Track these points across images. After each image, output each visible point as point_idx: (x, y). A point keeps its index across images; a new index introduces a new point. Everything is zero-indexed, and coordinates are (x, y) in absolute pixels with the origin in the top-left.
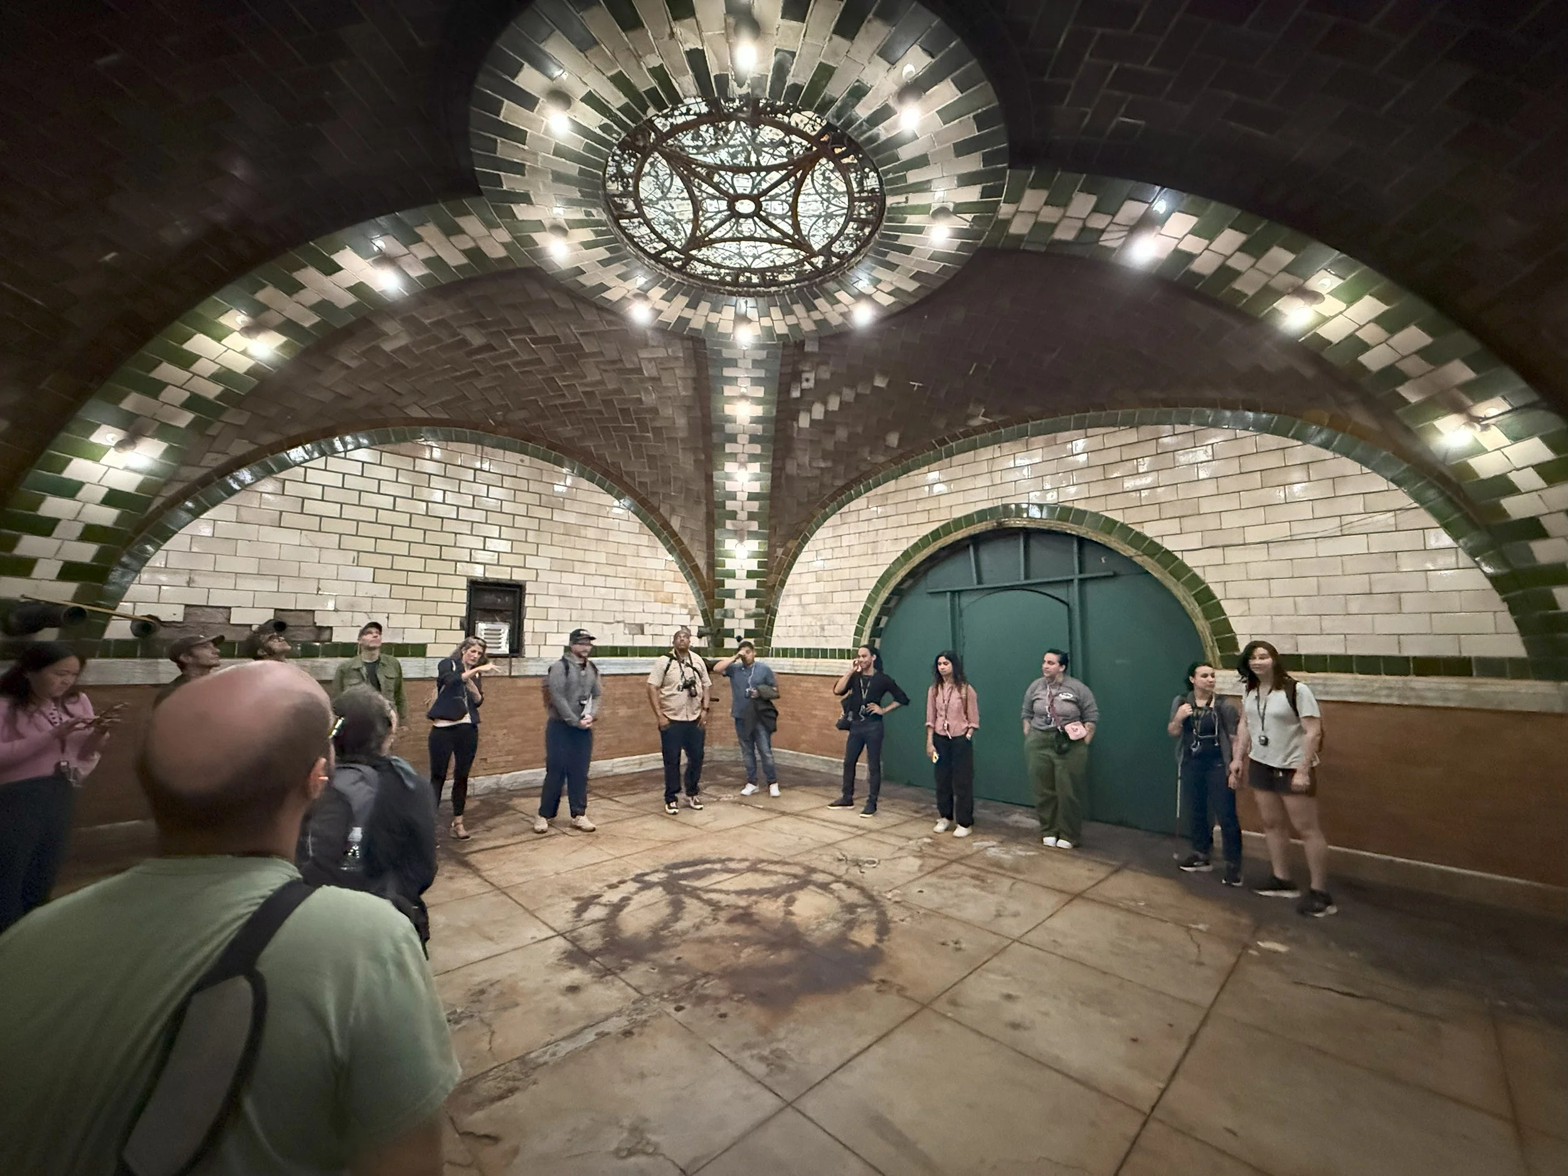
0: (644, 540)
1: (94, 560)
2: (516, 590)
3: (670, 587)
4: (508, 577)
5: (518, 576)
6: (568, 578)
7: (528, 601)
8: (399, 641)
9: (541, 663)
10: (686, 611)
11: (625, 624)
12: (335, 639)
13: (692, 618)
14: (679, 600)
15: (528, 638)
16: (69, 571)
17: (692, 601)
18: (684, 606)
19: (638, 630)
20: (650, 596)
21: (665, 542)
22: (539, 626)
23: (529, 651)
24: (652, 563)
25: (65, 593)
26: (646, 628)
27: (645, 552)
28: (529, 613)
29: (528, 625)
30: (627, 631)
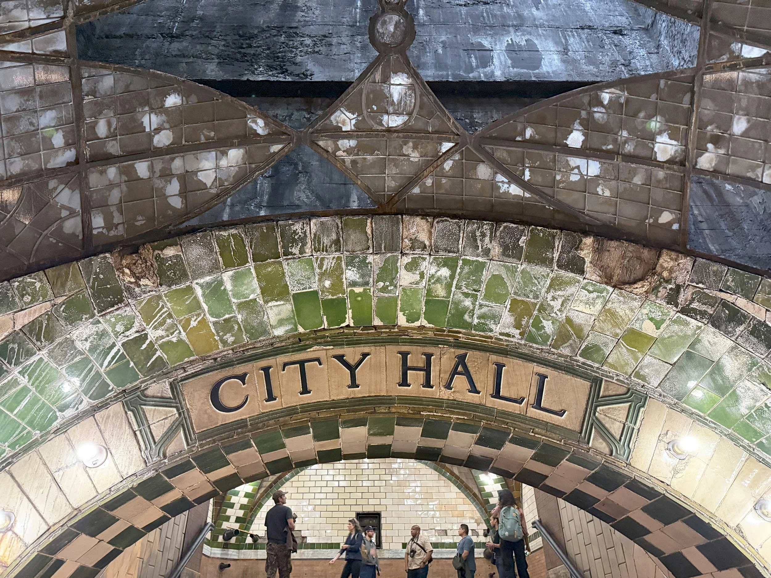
0: (442, 483)
1: (248, 503)
2: (377, 516)
3: (461, 508)
4: (373, 510)
5: (377, 509)
6: (401, 508)
7: (383, 521)
8: (329, 542)
9: (390, 552)
10: (473, 521)
11: (436, 530)
12: (308, 542)
13: (478, 525)
14: (469, 515)
15: (383, 539)
16: (238, 520)
17: (477, 515)
18: (473, 518)
19: (444, 533)
20: (449, 514)
21: (455, 483)
22: (389, 533)
23: (385, 546)
24: (447, 495)
25: (236, 526)
26: (448, 532)
27: (443, 490)
28: (383, 527)
29: (383, 533)
30: (437, 534)
